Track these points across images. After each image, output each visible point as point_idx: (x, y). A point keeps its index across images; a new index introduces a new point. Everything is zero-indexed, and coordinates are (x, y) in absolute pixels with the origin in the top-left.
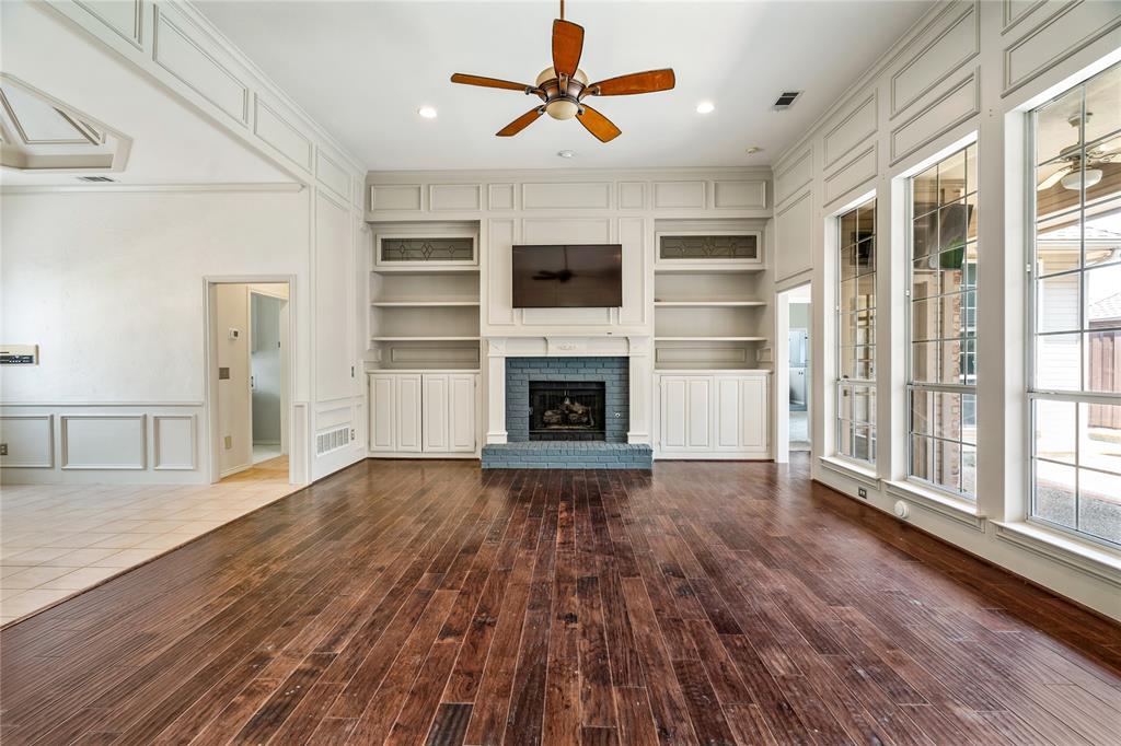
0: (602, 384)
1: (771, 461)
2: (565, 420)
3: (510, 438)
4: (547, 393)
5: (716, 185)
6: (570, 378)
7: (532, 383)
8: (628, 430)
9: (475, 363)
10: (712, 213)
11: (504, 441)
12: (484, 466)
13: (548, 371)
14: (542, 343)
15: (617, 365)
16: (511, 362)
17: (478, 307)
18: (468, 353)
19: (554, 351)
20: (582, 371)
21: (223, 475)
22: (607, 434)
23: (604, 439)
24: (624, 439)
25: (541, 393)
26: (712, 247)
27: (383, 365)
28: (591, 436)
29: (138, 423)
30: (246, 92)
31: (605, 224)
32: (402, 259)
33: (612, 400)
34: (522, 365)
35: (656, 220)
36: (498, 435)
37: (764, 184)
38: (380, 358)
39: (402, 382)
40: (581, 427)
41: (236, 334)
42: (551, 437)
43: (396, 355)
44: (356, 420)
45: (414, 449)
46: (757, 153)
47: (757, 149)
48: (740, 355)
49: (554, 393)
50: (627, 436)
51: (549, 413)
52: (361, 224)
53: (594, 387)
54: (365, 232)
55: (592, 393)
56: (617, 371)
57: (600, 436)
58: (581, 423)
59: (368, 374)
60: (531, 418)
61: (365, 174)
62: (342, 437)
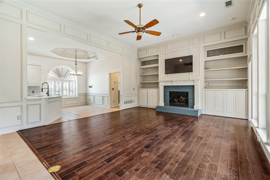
0: (188, 92)
1: (247, 120)
2: (179, 102)
3: (165, 105)
4: (174, 94)
5: (224, 32)
6: (179, 91)
7: (170, 92)
8: (194, 105)
9: (158, 87)
10: (223, 41)
11: (163, 105)
12: (156, 110)
13: (173, 89)
14: (171, 82)
15: (191, 87)
16: (165, 87)
17: (158, 74)
18: (156, 85)
19: (174, 84)
20: (182, 89)
21: (112, 107)
22: (189, 106)
23: (188, 107)
24: (193, 108)
25: (173, 94)
26: (225, 51)
27: (143, 88)
28: (185, 106)
29: (102, 97)
30: (107, 42)
31: (189, 50)
32: (149, 64)
33: (190, 97)
34: (167, 87)
35: (204, 47)
36: (162, 104)
37: (244, 27)
38: (142, 86)
39: (144, 91)
40: (184, 104)
41: (115, 82)
42: (175, 105)
43: (145, 85)
44: (135, 99)
45: (146, 105)
46: (235, 20)
47: (234, 18)
48: (240, 84)
49: (176, 95)
50: (194, 107)
51: (175, 99)
52: (137, 59)
53: (186, 93)
54: (138, 60)
55: (186, 95)
56: (192, 89)
57: (187, 106)
58: (183, 103)
59: (138, 89)
60: (170, 100)
61: (137, 49)
62: (131, 102)
